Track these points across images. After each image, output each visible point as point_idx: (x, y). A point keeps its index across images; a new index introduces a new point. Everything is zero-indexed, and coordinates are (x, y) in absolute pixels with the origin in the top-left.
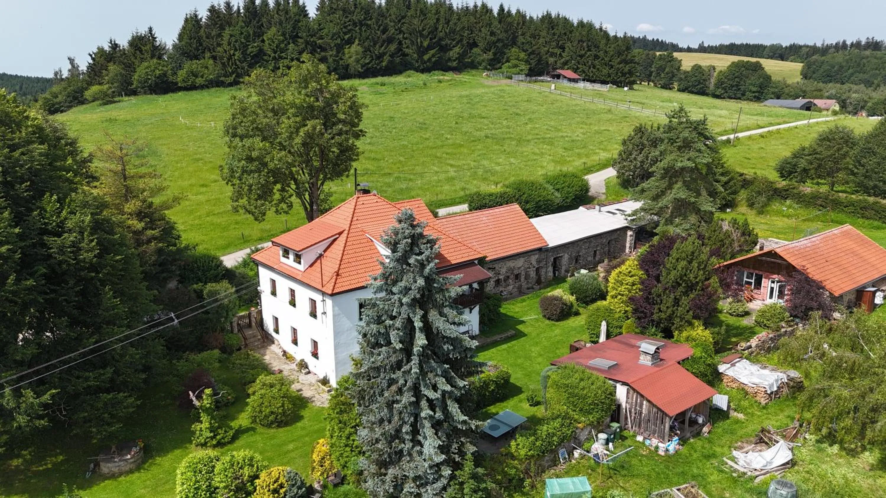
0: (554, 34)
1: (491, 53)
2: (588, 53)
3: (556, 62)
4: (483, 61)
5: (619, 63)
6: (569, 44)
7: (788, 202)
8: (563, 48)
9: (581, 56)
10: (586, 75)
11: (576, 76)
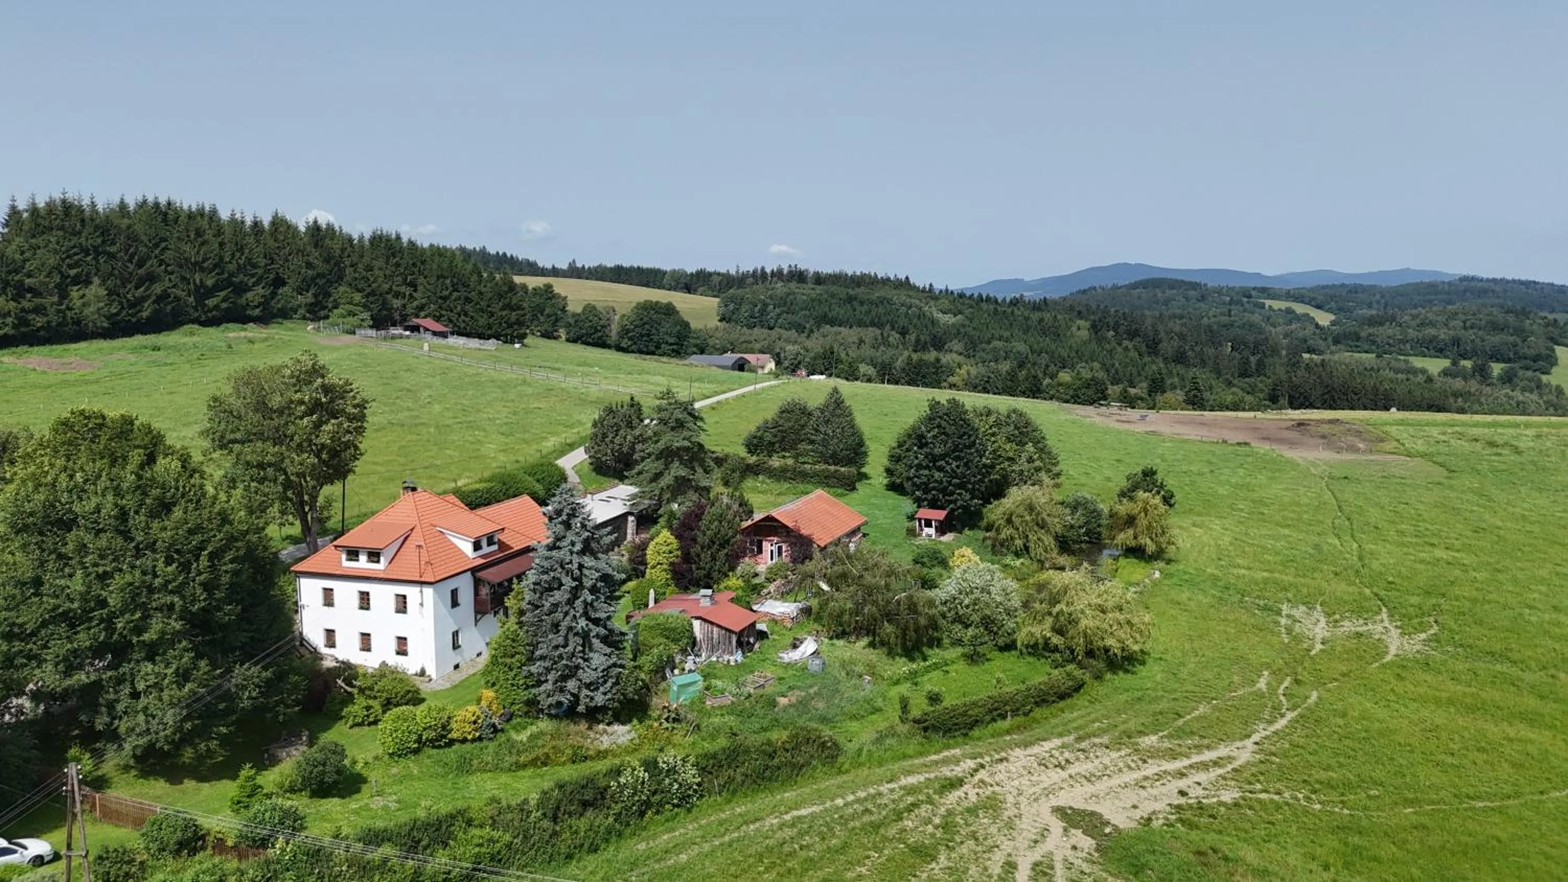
0: (398, 265)
1: (310, 294)
2: (455, 294)
3: (404, 306)
4: (300, 306)
5: (503, 309)
6: (421, 280)
7: (761, 477)
8: (413, 285)
9: (444, 298)
10: (455, 325)
11: (442, 328)
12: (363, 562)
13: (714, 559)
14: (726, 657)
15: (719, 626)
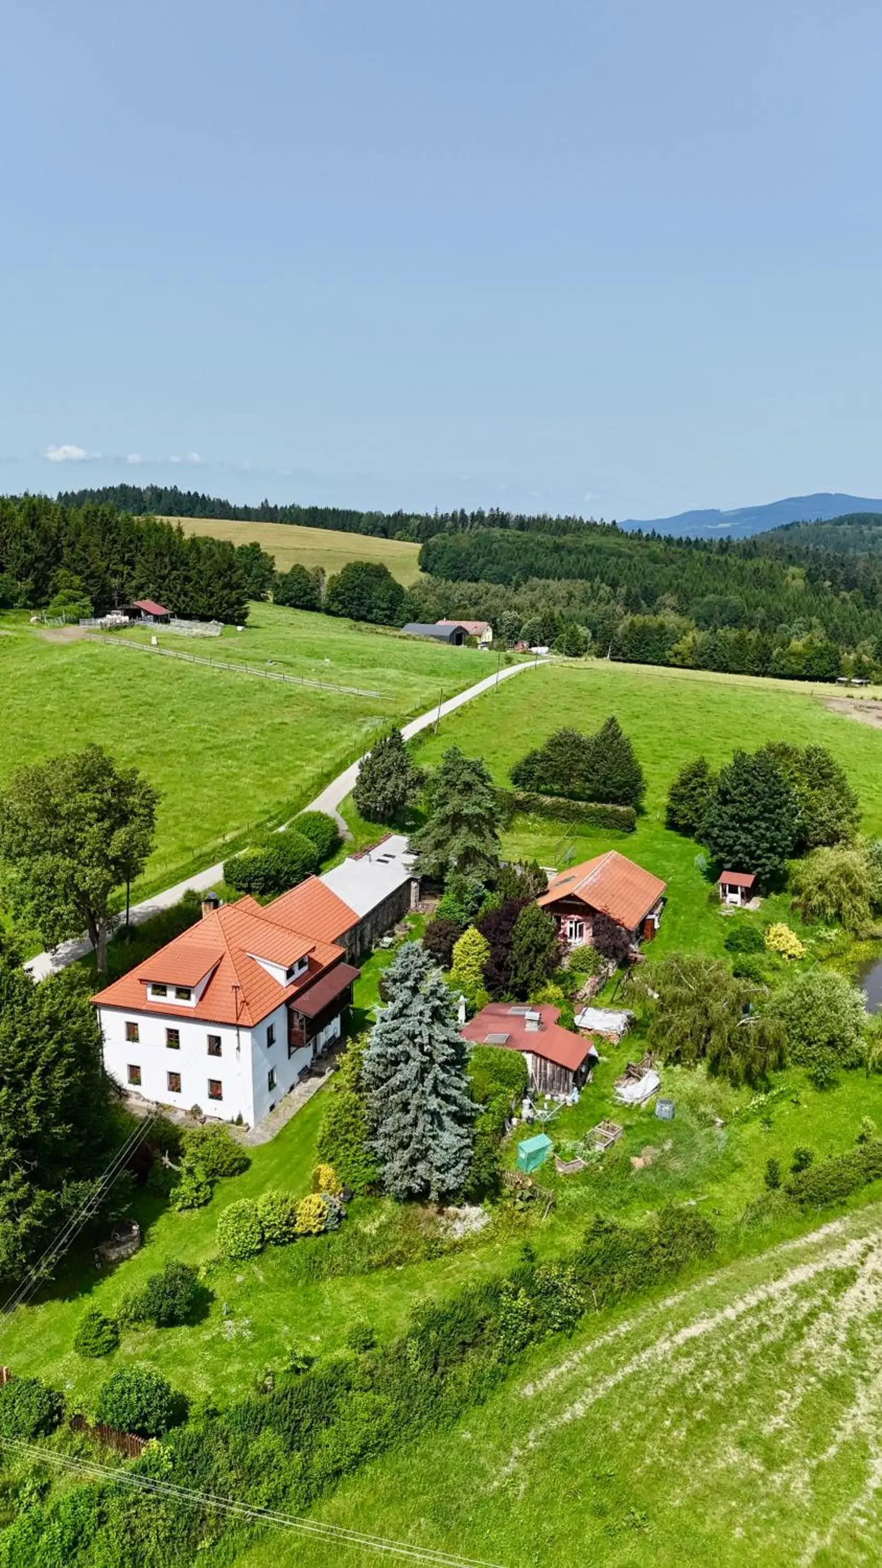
0: (114, 542)
1: (29, 580)
2: (175, 573)
3: (122, 585)
4: (20, 594)
5: (223, 588)
6: (139, 557)
8: (131, 563)
9: (164, 578)
10: (175, 606)
11: (164, 611)
12: (170, 996)
13: (531, 967)
14: (562, 1096)
15: (552, 1062)
